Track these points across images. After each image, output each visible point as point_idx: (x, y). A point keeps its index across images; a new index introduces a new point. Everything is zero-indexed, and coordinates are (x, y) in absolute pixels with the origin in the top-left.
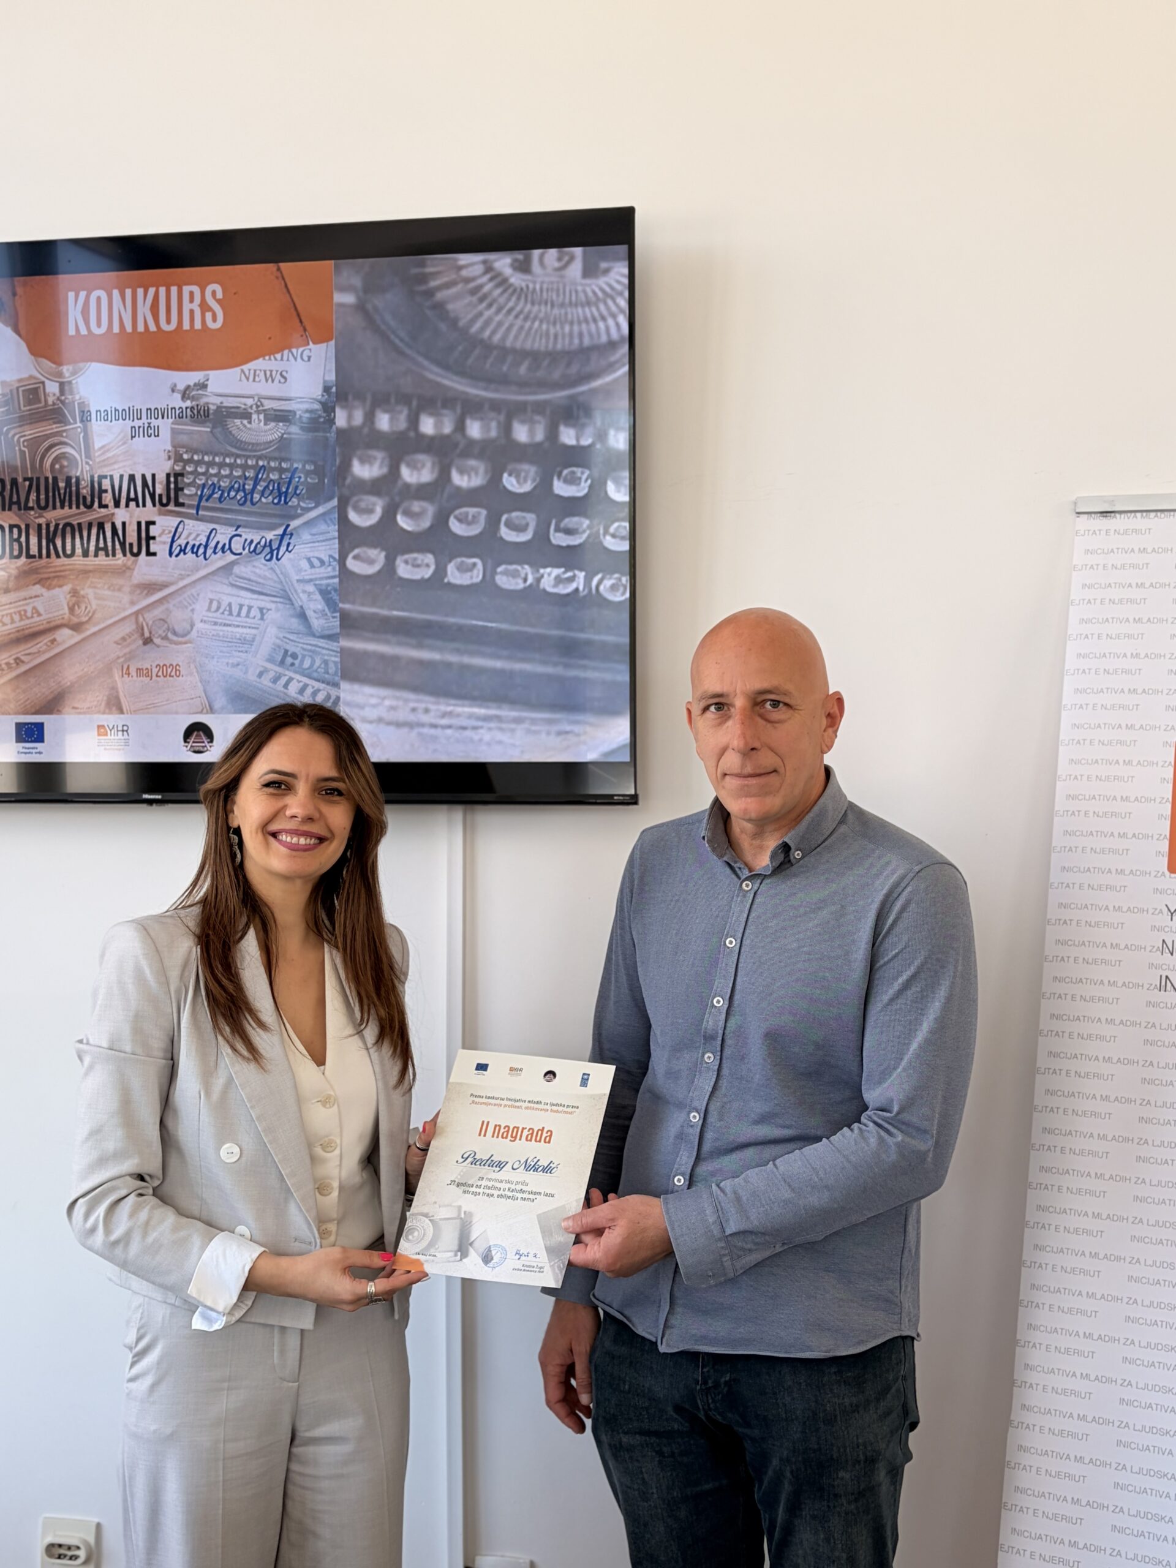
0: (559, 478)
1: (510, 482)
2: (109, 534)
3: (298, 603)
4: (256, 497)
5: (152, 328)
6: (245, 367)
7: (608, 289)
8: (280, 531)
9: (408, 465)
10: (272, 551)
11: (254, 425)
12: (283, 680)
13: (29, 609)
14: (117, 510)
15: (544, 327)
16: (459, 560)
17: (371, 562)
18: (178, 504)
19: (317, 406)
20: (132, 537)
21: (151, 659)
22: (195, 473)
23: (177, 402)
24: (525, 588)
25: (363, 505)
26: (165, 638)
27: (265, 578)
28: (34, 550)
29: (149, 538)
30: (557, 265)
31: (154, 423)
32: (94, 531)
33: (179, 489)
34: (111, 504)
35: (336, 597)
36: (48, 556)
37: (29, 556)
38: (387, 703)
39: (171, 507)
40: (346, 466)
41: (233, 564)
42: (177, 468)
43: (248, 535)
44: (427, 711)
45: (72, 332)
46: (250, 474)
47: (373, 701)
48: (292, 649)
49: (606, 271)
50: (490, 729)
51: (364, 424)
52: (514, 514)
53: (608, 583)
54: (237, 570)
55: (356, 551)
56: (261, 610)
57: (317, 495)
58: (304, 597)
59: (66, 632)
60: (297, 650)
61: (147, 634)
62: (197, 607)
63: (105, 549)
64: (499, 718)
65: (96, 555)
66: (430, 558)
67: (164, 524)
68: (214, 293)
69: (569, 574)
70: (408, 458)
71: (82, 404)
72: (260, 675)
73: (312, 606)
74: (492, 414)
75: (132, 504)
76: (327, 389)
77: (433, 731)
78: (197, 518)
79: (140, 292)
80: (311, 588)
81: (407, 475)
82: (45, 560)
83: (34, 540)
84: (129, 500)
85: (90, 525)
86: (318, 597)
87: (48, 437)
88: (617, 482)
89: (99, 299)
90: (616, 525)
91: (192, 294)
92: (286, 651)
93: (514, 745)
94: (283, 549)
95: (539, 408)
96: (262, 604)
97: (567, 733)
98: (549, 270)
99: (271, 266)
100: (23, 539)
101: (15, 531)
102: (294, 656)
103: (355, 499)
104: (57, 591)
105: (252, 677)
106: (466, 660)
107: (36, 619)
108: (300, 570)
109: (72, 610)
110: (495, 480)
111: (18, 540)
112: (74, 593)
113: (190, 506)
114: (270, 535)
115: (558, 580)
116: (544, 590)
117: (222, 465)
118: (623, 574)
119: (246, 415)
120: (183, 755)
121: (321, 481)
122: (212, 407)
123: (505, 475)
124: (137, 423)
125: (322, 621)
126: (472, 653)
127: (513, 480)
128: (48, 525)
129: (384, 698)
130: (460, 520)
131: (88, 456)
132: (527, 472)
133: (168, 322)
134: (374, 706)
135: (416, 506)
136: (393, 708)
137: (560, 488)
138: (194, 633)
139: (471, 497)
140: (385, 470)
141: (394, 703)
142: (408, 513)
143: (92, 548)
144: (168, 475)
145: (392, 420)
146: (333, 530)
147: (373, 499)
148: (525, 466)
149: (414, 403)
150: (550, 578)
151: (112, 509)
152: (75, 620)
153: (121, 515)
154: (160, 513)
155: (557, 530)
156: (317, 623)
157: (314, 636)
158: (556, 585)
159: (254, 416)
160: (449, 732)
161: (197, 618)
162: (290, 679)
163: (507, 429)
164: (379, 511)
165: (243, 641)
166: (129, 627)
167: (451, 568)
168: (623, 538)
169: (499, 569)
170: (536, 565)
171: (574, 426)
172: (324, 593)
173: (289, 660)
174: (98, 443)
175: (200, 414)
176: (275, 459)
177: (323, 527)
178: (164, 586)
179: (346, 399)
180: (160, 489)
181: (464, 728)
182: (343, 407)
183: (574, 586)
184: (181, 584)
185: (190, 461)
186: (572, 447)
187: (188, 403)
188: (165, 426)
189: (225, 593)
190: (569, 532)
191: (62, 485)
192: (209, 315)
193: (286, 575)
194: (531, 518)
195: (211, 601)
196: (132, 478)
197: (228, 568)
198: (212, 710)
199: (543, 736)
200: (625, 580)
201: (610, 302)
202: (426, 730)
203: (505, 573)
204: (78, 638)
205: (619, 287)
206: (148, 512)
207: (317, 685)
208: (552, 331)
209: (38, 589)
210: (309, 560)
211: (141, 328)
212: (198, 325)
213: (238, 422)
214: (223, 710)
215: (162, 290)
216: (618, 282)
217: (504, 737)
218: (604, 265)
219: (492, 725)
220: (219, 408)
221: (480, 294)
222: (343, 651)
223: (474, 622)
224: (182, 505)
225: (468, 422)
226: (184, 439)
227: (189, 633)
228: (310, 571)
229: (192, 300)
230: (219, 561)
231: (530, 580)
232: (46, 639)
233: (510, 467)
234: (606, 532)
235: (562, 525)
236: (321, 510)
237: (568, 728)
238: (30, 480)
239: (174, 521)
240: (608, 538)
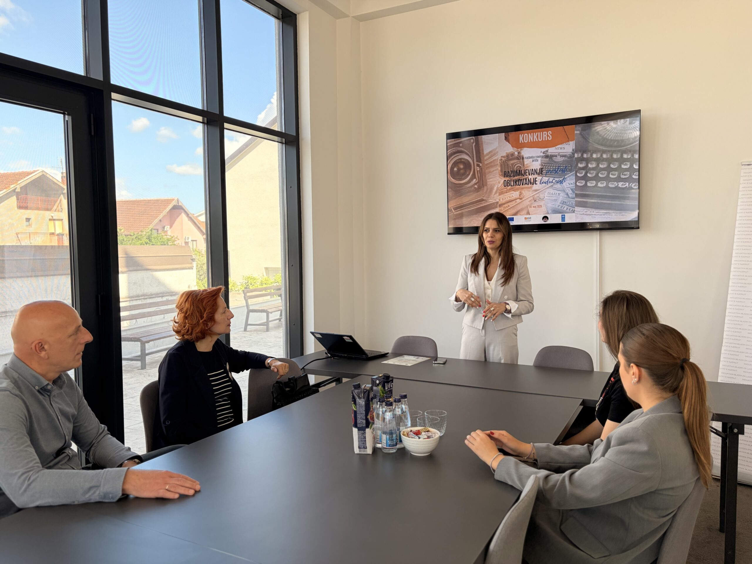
0: (623, 164)
1: (612, 166)
2: (528, 181)
3: (566, 192)
4: (558, 172)
5: (537, 140)
6: (556, 147)
7: (635, 126)
8: (563, 178)
9: (590, 164)
10: (561, 182)
11: (558, 158)
12: (563, 207)
13: (511, 196)
14: (529, 176)
15: (620, 135)
16: (601, 182)
17: (582, 183)
18: (542, 174)
19: (571, 154)
20: (532, 181)
21: (536, 204)
22: (545, 168)
23: (542, 154)
24: (615, 187)
25: (580, 172)
26: (539, 200)
27: (560, 187)
28: (512, 184)
29: (536, 181)
30: (623, 122)
31: (537, 159)
32: (524, 180)
33: (542, 171)
34: (528, 175)
35: (574, 190)
36: (515, 185)
37: (511, 186)
38: (585, 211)
39: (541, 175)
40: (577, 165)
41: (553, 185)
42: (542, 167)
43: (556, 179)
44: (593, 212)
45: (520, 142)
46: (557, 167)
47: (582, 210)
48: (565, 201)
49: (634, 123)
50: (607, 215)
51: (581, 156)
52: (613, 172)
53: (633, 185)
54: (554, 186)
55: (579, 181)
56: (559, 194)
57: (571, 171)
58: (568, 191)
59: (518, 200)
60: (566, 201)
61: (535, 199)
62: (545, 194)
63: (527, 183)
64: (609, 213)
65: (525, 185)
66: (594, 182)
67: (539, 178)
68: (550, 133)
69: (625, 183)
70: (590, 163)
71: (522, 156)
72: (558, 206)
73: (569, 192)
74: (609, 153)
75: (532, 175)
76: (573, 150)
77: (595, 216)
78: (546, 176)
79: (534, 134)
80: (569, 189)
81: (590, 166)
82: (514, 186)
83: (512, 183)
84: (532, 174)
85: (524, 179)
86: (571, 190)
87: (515, 163)
88: (636, 165)
89: (526, 136)
90: (635, 173)
91: (545, 133)
92: (564, 201)
93: (612, 218)
94: (563, 182)
95: (619, 151)
96: (559, 192)
97: (624, 215)
98: (622, 124)
99: (562, 127)
100: (510, 183)
101: (508, 181)
102: (565, 202)
103: (578, 171)
104: (517, 192)
105: (557, 207)
106: (602, 201)
107: (513, 198)
108: (567, 186)
109: (520, 196)
110: (609, 166)
111: (509, 183)
112: (520, 192)
113: (544, 174)
114: (561, 179)
115: (622, 185)
116: (619, 187)
117: (551, 166)
118: (637, 183)
119: (556, 156)
120: (542, 222)
121: (572, 168)
122: (549, 155)
123: (611, 165)
124: (534, 159)
125: (571, 195)
126: (603, 200)
127: (613, 165)
128: (515, 180)
129: (584, 210)
130: (601, 174)
131: (524, 166)
132: (616, 164)
133: (540, 139)
134: (582, 211)
135: (592, 172)
136: (586, 212)
137: (623, 166)
138: (545, 198)
139: (604, 169)
140: (585, 165)
141: (586, 210)
142: (590, 173)
143: (524, 184)
144: (540, 169)
145: (587, 155)
146: (574, 177)
147: (582, 171)
148: (615, 163)
149: (592, 152)
150: (620, 184)
151: (528, 176)
152: (520, 197)
153: (530, 177)
154: (538, 176)
155: (622, 175)
156: (570, 196)
157: (570, 198)
158: (622, 186)
159: (558, 156)
160: (598, 216)
161: (545, 196)
162: (565, 207)
163: (612, 155)
164: (584, 173)
165: (555, 200)
166: (532, 198)
167: (599, 183)
168: (637, 176)
169: (610, 183)
170: (617, 182)
171: (626, 154)
172: (572, 190)
173: (564, 203)
174: (525, 163)
175: (547, 157)
176: (562, 164)
177: (572, 177)
178: (539, 190)
179: (577, 152)
180: (538, 171)
181: (601, 215)
182: (576, 153)
183: (626, 185)
184: (542, 189)
185: (545, 166)
186: (626, 158)
187: (544, 155)
188: (539, 159)
189: (551, 191)
190: (625, 175)
191: (518, 172)
192: (549, 137)
193: (564, 187)
194: (617, 173)
195: (548, 192)
196: (532, 170)
197: (552, 186)
198: (548, 213)
199: (619, 216)
200: (637, 184)
201: (635, 129)
202: (593, 216)
203: (611, 184)
204: (521, 201)
205: (637, 126)
206: (536, 176)
207: (570, 208)
208: (622, 135)
209: (513, 192)
210: (569, 183)
211: (535, 141)
212: (546, 139)
213: (554, 157)
214: (551, 213)
215: (539, 133)
216: (637, 125)
217: (610, 216)
218: (634, 122)
219: (608, 214)
220: (551, 155)
221: (606, 130)
222: (576, 201)
223: (604, 194)
224: (543, 174)
225: (603, 155)
226: (543, 161)
227: (544, 199)
228: (569, 185)
229: (545, 135)
230: (550, 185)
231: (616, 185)
232: (515, 201)
233: (612, 163)
234: (633, 175)
235: (623, 174)
236: (571, 174)
237: (624, 214)
238: (512, 171)
239: (540, 178)
240: (634, 176)
